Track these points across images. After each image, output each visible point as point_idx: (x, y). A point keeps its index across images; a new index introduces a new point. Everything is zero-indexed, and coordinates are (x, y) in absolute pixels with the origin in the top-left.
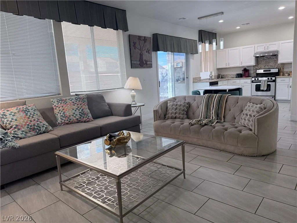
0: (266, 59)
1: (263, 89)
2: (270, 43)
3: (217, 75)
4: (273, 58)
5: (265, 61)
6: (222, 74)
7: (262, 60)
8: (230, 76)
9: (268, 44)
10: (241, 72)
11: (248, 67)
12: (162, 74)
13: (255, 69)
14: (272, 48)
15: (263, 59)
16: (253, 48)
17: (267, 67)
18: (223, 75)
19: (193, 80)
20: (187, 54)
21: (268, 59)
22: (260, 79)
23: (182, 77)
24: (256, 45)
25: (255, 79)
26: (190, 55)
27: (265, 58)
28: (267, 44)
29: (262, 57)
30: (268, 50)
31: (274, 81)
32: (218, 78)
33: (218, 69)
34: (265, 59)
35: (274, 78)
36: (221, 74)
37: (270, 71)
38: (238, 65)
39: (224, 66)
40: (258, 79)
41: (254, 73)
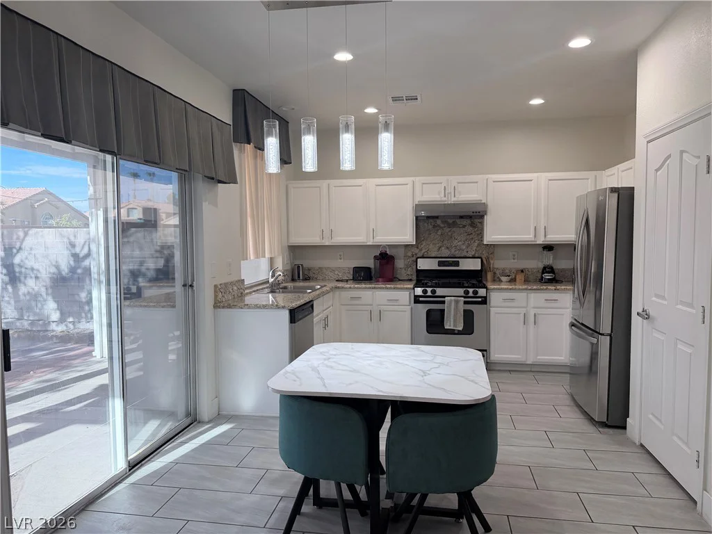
0: (442, 225)
1: (454, 326)
2: (461, 178)
3: (289, 267)
4: (464, 226)
5: (439, 233)
6: (307, 263)
7: (430, 227)
8: (331, 274)
9: (454, 180)
10: (370, 263)
11: (391, 246)
12: (73, 246)
13: (410, 254)
14: (467, 193)
15: (434, 227)
16: (410, 186)
17: (447, 251)
18: (309, 270)
19: (216, 296)
20: (185, 177)
21: (450, 226)
22: (440, 291)
23: (152, 265)
24: (418, 179)
25: (424, 292)
26: (201, 186)
27: (439, 222)
28: (451, 178)
29: (431, 220)
30: (455, 199)
31: (484, 301)
32: (293, 280)
33: (294, 250)
34: (439, 226)
35: (482, 292)
36: (304, 266)
37: (457, 264)
38: (361, 238)
39: (314, 239)
40: (433, 292)
41: (407, 267)
